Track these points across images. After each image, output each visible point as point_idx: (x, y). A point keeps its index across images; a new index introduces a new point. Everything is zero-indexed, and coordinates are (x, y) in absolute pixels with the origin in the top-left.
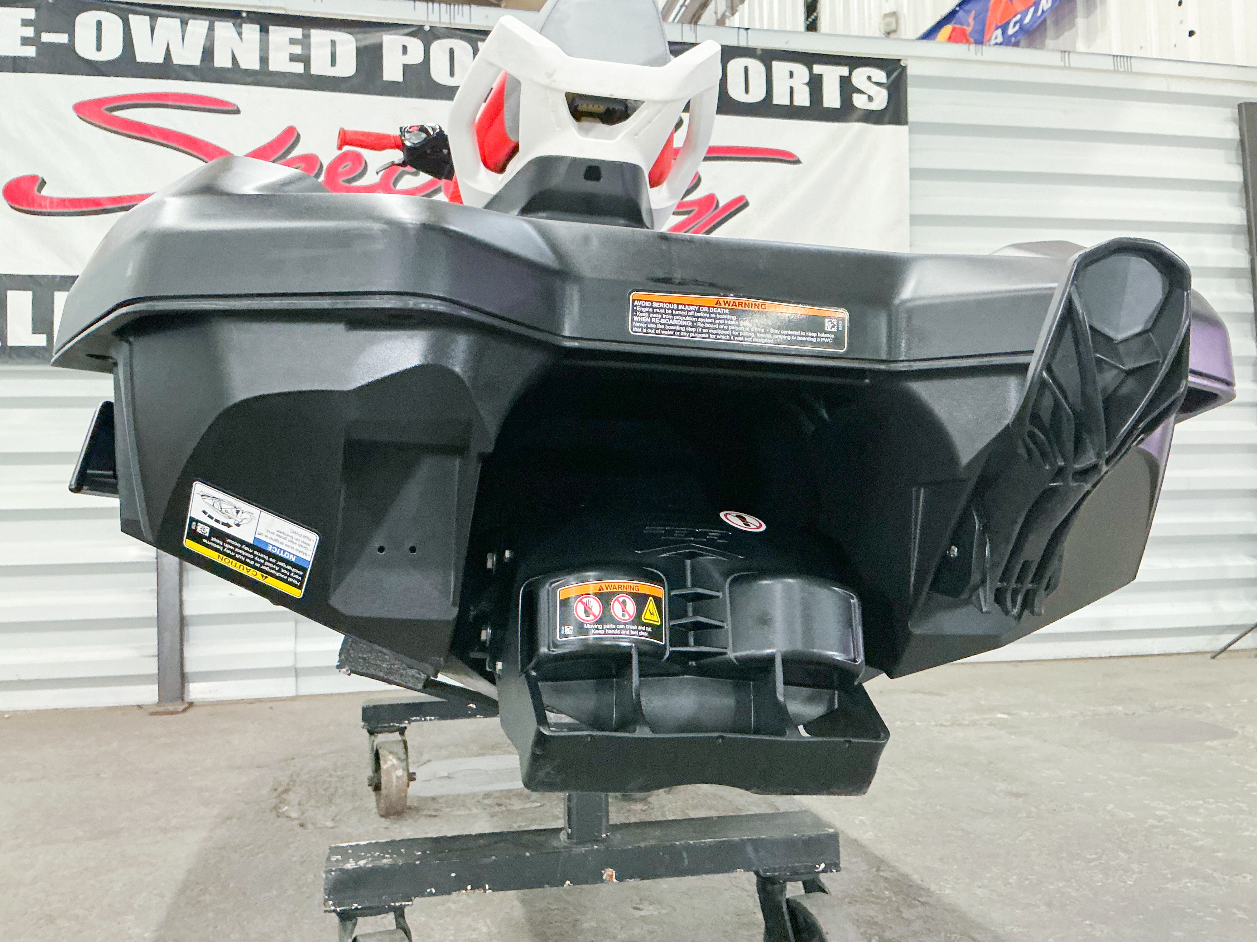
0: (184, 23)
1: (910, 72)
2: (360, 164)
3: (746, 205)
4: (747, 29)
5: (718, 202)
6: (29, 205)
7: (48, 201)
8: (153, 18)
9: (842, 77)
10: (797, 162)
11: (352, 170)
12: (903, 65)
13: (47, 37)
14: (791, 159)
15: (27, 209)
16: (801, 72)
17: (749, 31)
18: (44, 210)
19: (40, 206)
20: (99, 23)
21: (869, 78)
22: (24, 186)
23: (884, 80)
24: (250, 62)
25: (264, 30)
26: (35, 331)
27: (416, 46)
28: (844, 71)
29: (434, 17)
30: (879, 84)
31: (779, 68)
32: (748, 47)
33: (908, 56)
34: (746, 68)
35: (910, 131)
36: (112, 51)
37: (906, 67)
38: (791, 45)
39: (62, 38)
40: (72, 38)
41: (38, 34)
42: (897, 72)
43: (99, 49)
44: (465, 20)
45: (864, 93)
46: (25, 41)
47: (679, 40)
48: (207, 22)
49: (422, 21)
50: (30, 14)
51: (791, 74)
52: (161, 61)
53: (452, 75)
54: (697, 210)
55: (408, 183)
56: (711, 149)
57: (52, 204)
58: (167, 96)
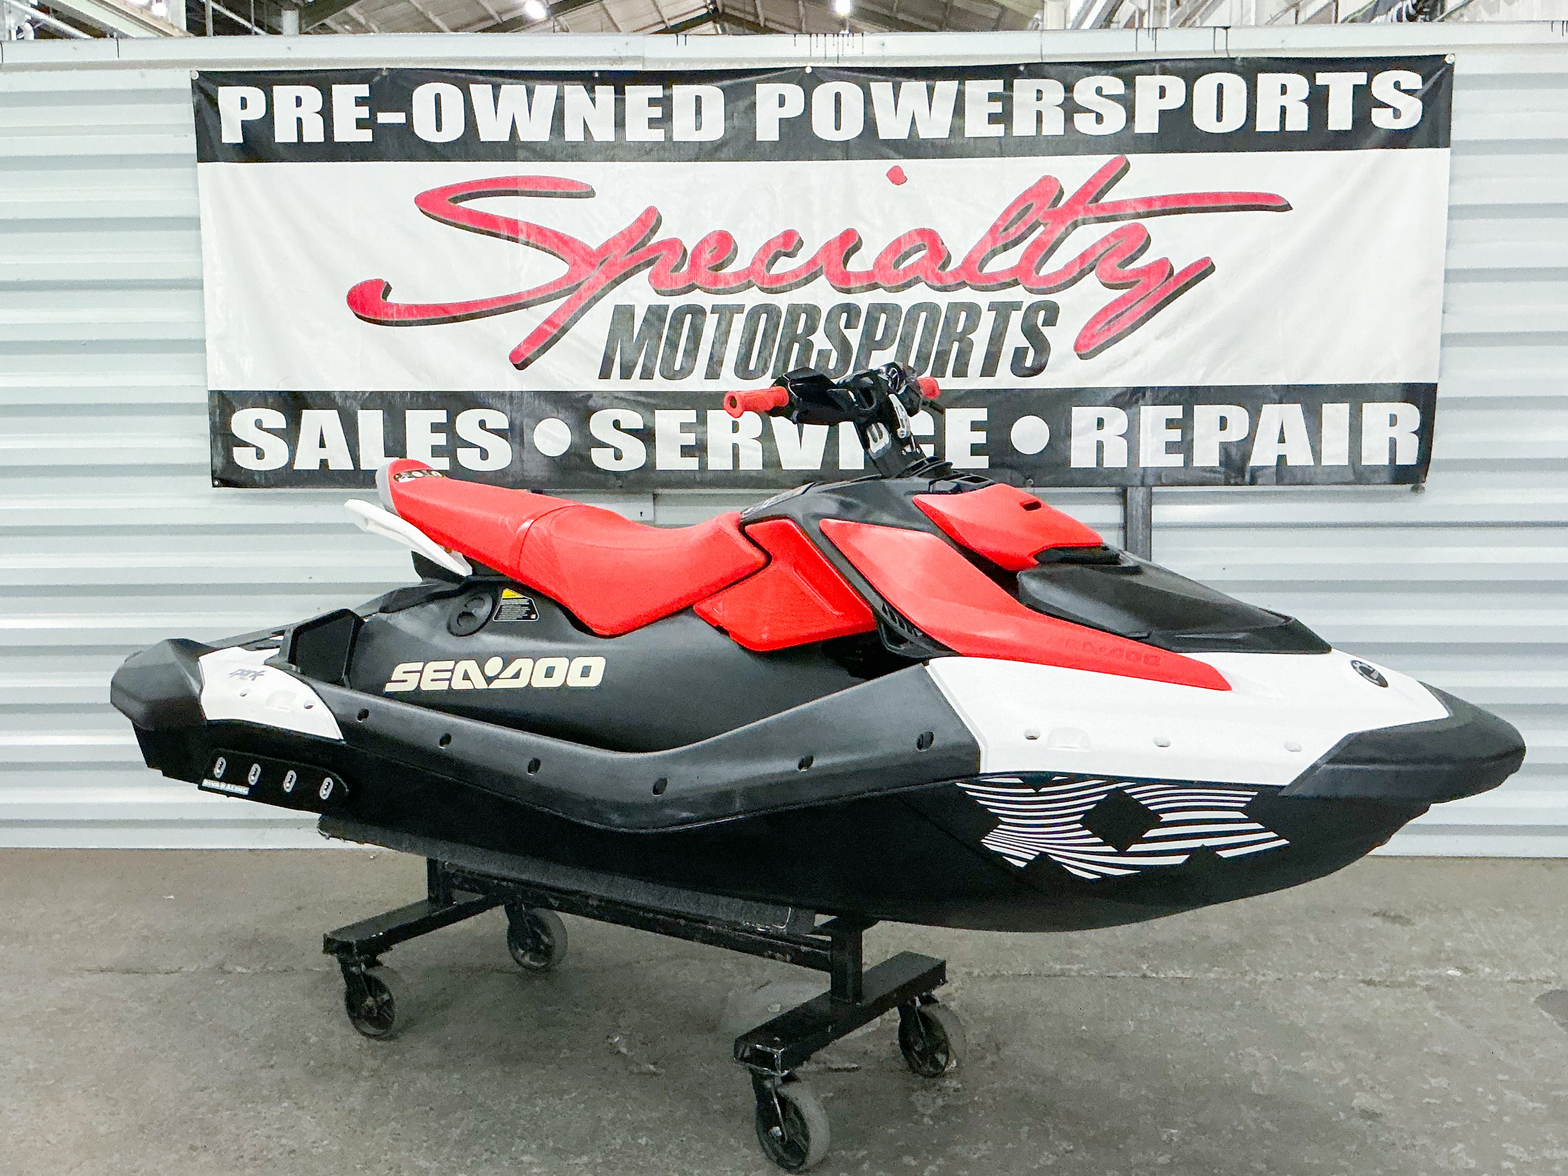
0: (530, 93)
1: (1457, 71)
2: (729, 246)
3: (1212, 268)
4: (1226, 28)
5: (1172, 269)
6: (375, 314)
7: (395, 308)
8: (496, 88)
9: (1356, 88)
10: (1287, 208)
11: (718, 256)
12: (1448, 62)
13: (383, 118)
14: (1277, 205)
15: (372, 317)
16: (1299, 85)
17: (1230, 30)
18: (390, 319)
19: (386, 314)
20: (438, 98)
21: (1397, 85)
22: (368, 292)
23: (1419, 86)
24: (604, 133)
25: (620, 92)
26: (387, 453)
27: (794, 93)
28: (1361, 78)
29: (818, 52)
30: (1410, 92)
31: (1267, 82)
32: (1225, 56)
33: (1455, 46)
34: (1220, 87)
35: (1452, 153)
36: (453, 130)
37: (1452, 66)
38: (1285, 46)
39: (399, 118)
40: (409, 117)
41: (373, 114)
42: (1439, 73)
43: (439, 128)
44: (856, 52)
45: (1388, 106)
46: (361, 124)
47: (1131, 54)
48: (556, 87)
49: (802, 59)
50: (363, 90)
51: (1284, 90)
52: (507, 139)
53: (838, 127)
54: (1142, 280)
55: (783, 266)
56: (1165, 199)
57: (399, 312)
58: (515, 180)
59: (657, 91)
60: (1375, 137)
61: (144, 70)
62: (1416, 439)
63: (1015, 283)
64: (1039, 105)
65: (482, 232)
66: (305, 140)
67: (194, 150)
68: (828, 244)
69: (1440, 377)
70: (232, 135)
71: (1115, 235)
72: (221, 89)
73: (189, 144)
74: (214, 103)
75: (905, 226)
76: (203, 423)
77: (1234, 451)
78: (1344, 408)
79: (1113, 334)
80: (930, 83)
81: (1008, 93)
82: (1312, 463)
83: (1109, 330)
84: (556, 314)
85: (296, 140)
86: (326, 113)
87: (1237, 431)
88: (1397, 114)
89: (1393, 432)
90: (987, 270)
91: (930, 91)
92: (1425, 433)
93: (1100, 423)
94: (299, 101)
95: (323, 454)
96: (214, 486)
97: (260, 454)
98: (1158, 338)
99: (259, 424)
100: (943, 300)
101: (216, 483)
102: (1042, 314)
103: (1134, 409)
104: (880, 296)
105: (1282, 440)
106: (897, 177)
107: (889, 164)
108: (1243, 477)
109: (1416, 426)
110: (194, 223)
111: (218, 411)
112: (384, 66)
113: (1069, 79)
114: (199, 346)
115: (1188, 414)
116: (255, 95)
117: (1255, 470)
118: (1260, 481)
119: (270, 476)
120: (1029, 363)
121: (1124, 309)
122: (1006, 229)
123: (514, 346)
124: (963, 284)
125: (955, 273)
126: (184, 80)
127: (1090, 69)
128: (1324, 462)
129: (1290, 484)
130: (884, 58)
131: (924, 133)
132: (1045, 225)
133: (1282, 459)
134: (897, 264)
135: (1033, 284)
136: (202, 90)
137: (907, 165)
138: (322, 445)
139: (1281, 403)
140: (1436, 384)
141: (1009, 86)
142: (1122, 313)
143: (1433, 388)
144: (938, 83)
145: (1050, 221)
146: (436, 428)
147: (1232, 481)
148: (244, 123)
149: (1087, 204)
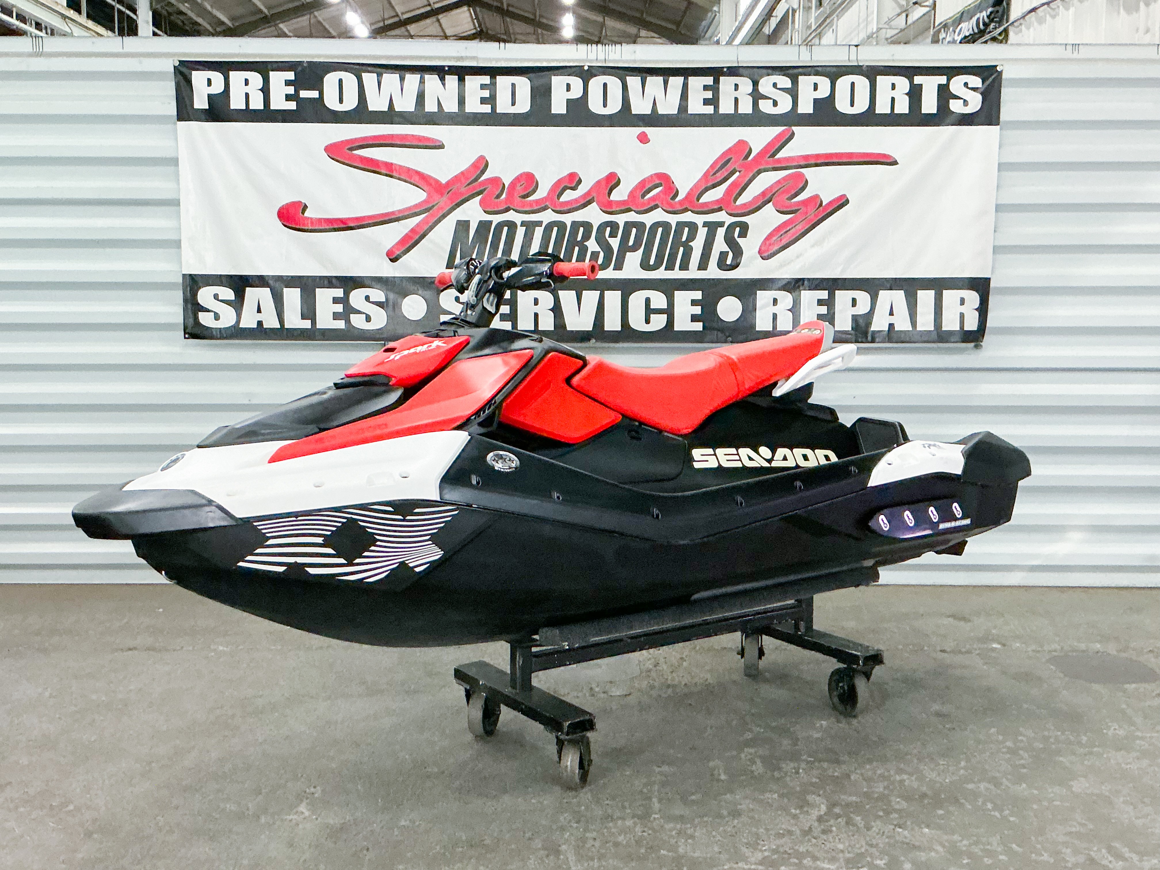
0: (402, 79)
1: (1004, 76)
2: (533, 182)
3: (847, 202)
4: (857, 46)
5: (821, 202)
6: (297, 224)
7: (310, 220)
8: (380, 75)
9: (940, 86)
10: (895, 163)
11: (526, 188)
12: (999, 70)
13: (304, 94)
14: (888, 161)
15: (294, 226)
16: (903, 83)
17: (859, 47)
18: (306, 228)
19: (304, 225)
20: (341, 81)
21: (966, 85)
22: (292, 211)
23: (980, 86)
24: (451, 106)
25: (461, 80)
26: (303, 317)
27: (577, 83)
28: (943, 80)
29: (592, 56)
30: (974, 89)
31: (883, 82)
32: (856, 64)
33: (1004, 60)
34: (853, 84)
35: (1001, 129)
36: (351, 103)
37: (1001, 72)
38: (895, 58)
39: (315, 94)
40: (321, 94)
41: (297, 91)
42: (993, 77)
43: (341, 101)
44: (617, 57)
45: (960, 98)
46: (288, 98)
47: (796, 61)
48: (419, 76)
49: (583, 61)
50: (290, 75)
51: (893, 87)
52: (386, 110)
53: (605, 105)
54: (803, 209)
55: (568, 196)
56: (818, 156)
57: (312, 223)
58: (392, 136)
59: (486, 80)
60: (951, 119)
61: (142, 59)
62: (977, 314)
63: (720, 209)
64: (736, 94)
65: (368, 171)
66: (251, 108)
67: (175, 113)
68: (599, 182)
69: (992, 274)
70: (200, 103)
71: (785, 179)
72: (194, 73)
73: (172, 109)
74: (189, 82)
75: (648, 172)
76: (178, 296)
77: (861, 321)
78: (932, 293)
79: (784, 242)
80: (666, 78)
81: (717, 85)
82: (911, 329)
83: (781, 240)
84: (418, 225)
85: (244, 108)
86: (265, 90)
87: (863, 307)
88: (966, 103)
89: (962, 309)
90: (702, 200)
91: (666, 83)
92: (983, 310)
93: (775, 301)
94: (247, 82)
95: (259, 317)
96: (185, 338)
97: (217, 317)
98: (813, 246)
99: (216, 297)
100: (673, 220)
101: (187, 336)
102: (738, 229)
103: (797, 293)
104: (632, 217)
105: (891, 313)
106: (643, 139)
107: (638, 130)
108: (867, 338)
109: (977, 305)
110: (174, 162)
111: (189, 289)
112: (305, 60)
113: (756, 77)
114: (177, 244)
115: (832, 295)
116: (217, 77)
117: (874, 332)
118: (877, 340)
119: (223, 332)
120: (729, 262)
121: (791, 227)
122: (715, 174)
123: (389, 246)
124: (686, 210)
125: (681, 202)
126: (168, 66)
127: (770, 71)
128: (919, 328)
129: (897, 342)
130: (635, 61)
131: (662, 110)
132: (739, 172)
133: (891, 326)
134: (643, 196)
135: (732, 210)
136: (182, 73)
137: (650, 131)
138: (259, 311)
139: (891, 289)
140: (990, 279)
141: (717, 81)
142: (790, 230)
143: (987, 280)
144: (671, 78)
145: (743, 170)
146: (336, 301)
147: (860, 340)
148: (209, 96)
149: (766, 158)
